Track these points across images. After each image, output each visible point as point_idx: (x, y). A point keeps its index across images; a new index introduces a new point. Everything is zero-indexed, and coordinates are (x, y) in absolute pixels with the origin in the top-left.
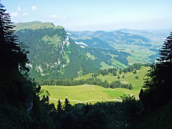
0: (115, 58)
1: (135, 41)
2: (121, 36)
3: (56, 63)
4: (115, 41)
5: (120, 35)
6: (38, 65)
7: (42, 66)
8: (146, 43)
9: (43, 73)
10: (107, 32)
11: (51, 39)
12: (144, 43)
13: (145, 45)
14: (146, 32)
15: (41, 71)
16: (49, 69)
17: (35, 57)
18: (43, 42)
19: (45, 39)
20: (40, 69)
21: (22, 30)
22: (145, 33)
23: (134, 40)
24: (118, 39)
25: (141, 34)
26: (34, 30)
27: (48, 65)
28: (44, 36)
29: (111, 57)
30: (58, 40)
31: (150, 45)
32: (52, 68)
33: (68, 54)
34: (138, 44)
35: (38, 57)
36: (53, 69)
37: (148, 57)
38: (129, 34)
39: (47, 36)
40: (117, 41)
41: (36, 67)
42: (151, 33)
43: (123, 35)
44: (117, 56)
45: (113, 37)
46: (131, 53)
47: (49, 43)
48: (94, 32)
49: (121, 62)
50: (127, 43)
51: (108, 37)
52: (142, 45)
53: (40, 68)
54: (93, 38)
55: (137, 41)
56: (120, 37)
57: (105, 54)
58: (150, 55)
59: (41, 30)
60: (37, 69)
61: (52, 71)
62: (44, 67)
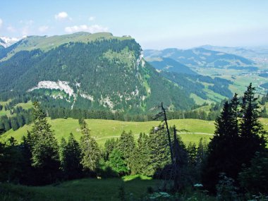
0: (210, 88)
1: (229, 63)
2: (205, 56)
3: (133, 93)
4: (196, 64)
5: (204, 54)
6: (105, 97)
7: (112, 97)
8: (248, 66)
9: (114, 109)
10: (181, 50)
11: (119, 56)
12: (245, 66)
13: (246, 68)
14: (242, 49)
15: (111, 105)
16: (123, 102)
17: (97, 85)
18: (106, 60)
19: (109, 55)
20: (109, 103)
21: (66, 44)
22: (240, 52)
23: (228, 61)
24: (201, 60)
25: (234, 53)
26: (87, 43)
27: (121, 97)
28: (105, 51)
29: (203, 87)
30: (130, 57)
31: (256, 69)
32: (127, 101)
33: (146, 79)
34: (235, 68)
35: (101, 84)
36: (130, 103)
37: (261, 86)
38: (219, 52)
39: (110, 51)
40: (199, 63)
41: (100, 99)
42: (251, 51)
43: (209, 54)
44: (212, 85)
45: (193, 58)
46: (232, 80)
47: (117, 62)
48: (161, 51)
49: (221, 93)
50: (216, 67)
51: (184, 58)
52: (242, 68)
53: (107, 101)
54: (164, 59)
55: (233, 62)
56: (203, 58)
57: (194, 82)
58: (262, 83)
59: (98, 43)
60: (103, 103)
61: (128, 106)
62: (114, 99)
